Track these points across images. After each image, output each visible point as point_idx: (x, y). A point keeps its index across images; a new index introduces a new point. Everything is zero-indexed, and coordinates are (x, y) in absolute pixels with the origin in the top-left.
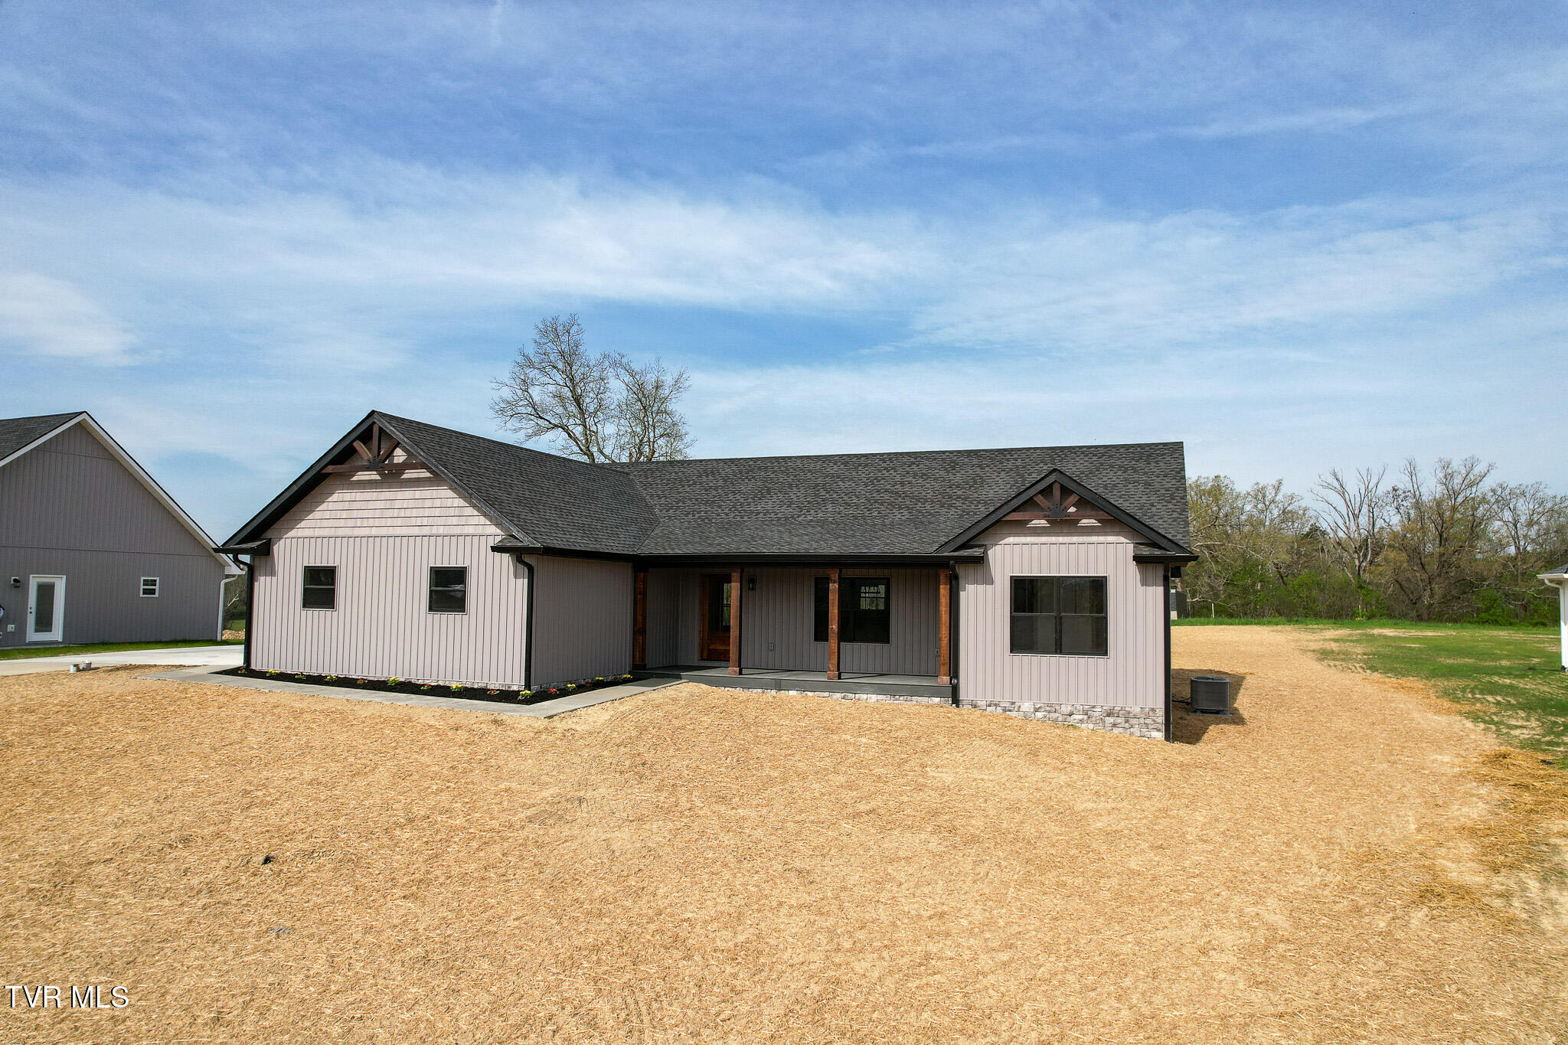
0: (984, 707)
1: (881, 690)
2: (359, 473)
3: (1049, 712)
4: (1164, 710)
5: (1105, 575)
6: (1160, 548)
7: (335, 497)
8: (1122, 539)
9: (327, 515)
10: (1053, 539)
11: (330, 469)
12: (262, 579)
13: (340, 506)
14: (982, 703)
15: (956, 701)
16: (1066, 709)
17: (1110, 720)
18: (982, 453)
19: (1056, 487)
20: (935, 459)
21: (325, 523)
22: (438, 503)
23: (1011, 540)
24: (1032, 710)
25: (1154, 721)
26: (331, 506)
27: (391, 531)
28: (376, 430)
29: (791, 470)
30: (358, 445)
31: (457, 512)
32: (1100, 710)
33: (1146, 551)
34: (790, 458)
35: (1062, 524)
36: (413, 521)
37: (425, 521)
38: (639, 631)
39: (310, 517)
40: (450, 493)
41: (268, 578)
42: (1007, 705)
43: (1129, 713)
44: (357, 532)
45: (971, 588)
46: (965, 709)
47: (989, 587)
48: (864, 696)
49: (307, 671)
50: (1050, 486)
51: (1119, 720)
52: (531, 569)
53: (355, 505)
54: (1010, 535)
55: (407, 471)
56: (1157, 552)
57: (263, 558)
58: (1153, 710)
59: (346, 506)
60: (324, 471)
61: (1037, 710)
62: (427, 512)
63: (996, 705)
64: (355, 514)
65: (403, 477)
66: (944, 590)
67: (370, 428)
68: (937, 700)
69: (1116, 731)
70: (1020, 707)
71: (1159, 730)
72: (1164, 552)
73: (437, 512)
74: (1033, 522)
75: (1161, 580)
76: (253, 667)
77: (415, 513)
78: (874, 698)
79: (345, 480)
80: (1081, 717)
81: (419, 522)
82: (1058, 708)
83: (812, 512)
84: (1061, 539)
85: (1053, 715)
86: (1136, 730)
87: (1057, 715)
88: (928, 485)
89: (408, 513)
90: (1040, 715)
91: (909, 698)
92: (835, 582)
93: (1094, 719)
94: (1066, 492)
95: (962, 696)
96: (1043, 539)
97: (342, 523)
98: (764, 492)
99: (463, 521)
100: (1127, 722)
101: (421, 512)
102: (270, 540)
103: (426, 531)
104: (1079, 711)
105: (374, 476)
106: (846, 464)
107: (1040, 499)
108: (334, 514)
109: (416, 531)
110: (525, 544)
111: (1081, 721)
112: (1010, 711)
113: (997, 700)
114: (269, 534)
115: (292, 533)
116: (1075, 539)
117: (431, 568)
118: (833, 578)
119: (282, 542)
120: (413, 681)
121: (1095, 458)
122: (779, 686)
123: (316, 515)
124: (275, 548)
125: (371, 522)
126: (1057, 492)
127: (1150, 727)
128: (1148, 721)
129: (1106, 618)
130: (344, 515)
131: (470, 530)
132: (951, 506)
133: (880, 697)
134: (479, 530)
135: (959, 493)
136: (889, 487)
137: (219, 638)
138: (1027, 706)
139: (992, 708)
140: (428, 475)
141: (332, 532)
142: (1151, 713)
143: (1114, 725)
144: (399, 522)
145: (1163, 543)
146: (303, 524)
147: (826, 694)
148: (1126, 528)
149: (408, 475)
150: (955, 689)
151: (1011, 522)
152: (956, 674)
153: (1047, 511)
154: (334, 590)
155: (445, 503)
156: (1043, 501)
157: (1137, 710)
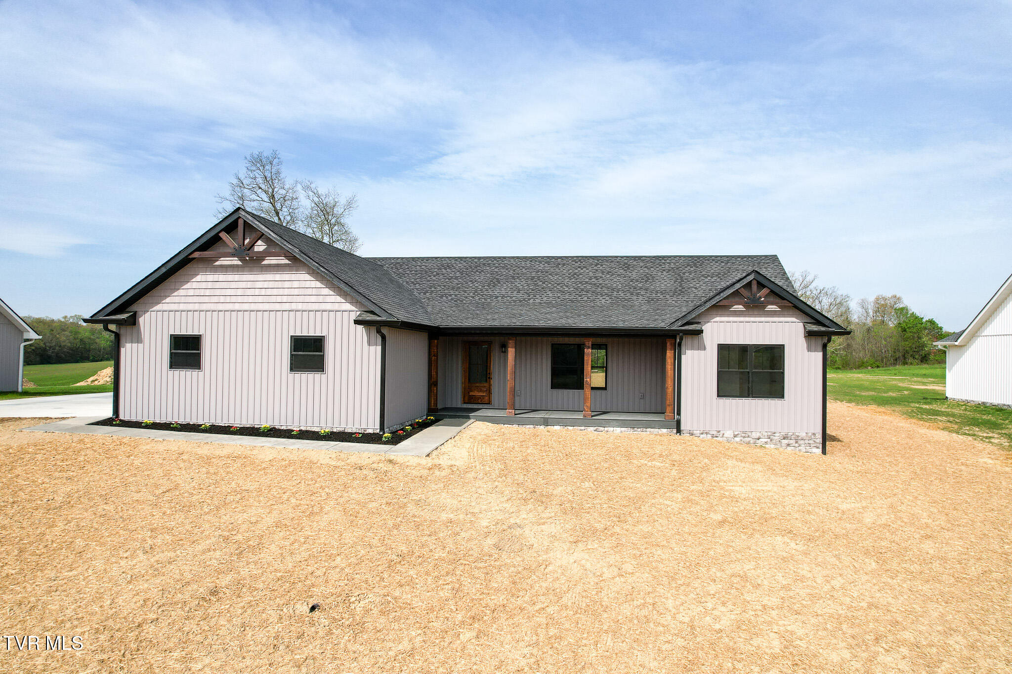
0: (699, 435)
1: (623, 424)
2: (222, 259)
3: (744, 437)
4: (821, 434)
5: (783, 344)
6: (824, 325)
7: (199, 278)
8: (794, 319)
9: (191, 292)
10: (747, 319)
11: (196, 255)
12: (128, 345)
13: (204, 285)
14: (697, 433)
15: (679, 431)
16: (755, 435)
17: (785, 442)
18: (643, 258)
19: (754, 282)
20: (612, 262)
21: (190, 299)
22: (296, 284)
23: (718, 319)
24: (732, 436)
25: (814, 441)
26: (195, 285)
27: (253, 307)
28: (241, 222)
29: (509, 266)
30: (223, 235)
31: (314, 292)
32: (779, 435)
33: (815, 328)
34: (505, 258)
35: (755, 307)
36: (273, 299)
37: (285, 299)
38: (432, 384)
39: (175, 294)
40: (308, 277)
41: (135, 345)
42: (715, 433)
43: (798, 436)
44: (221, 307)
45: (689, 352)
46: (685, 436)
47: (703, 352)
48: (611, 429)
49: (182, 421)
50: (750, 283)
51: (791, 442)
52: (384, 338)
53: (218, 285)
54: (717, 315)
55: (267, 258)
56: (823, 329)
57: (129, 328)
58: (814, 434)
59: (210, 285)
60: (191, 257)
61: (735, 436)
62: (286, 292)
63: (707, 433)
64: (218, 292)
65: (263, 263)
66: (669, 354)
67: (236, 222)
68: (664, 431)
69: (789, 448)
70: (723, 434)
71: (818, 448)
72: (827, 329)
73: (296, 292)
74: (734, 307)
75: (820, 347)
76: (121, 417)
77: (275, 292)
78: (618, 430)
79: (208, 264)
80: (766, 440)
81: (279, 299)
82: (750, 434)
83: (538, 296)
84: (752, 319)
85: (747, 439)
86: (802, 448)
87: (749, 439)
88: (615, 280)
89: (269, 292)
90: (737, 439)
91: (645, 429)
92: (588, 348)
93: (774, 441)
94: (761, 286)
95: (683, 427)
96: (742, 319)
97: (206, 299)
98: (495, 282)
99: (321, 299)
100: (796, 442)
101: (281, 292)
102: (135, 313)
103: (286, 307)
104: (765, 436)
105: (236, 261)
106: (548, 263)
107: (743, 291)
108: (197, 292)
109: (277, 307)
110: (384, 318)
111: (766, 443)
112: (717, 437)
113: (707, 429)
114: (134, 308)
115: (158, 307)
116: (763, 319)
117: (291, 336)
118: (587, 345)
119: (147, 315)
120: (277, 427)
121: (723, 264)
122: (546, 422)
123: (181, 292)
124: (141, 320)
125: (234, 299)
126: (754, 286)
127: (812, 445)
128: (811, 442)
129: (783, 373)
130: (208, 292)
131: (328, 307)
132: (638, 294)
133: (623, 429)
134: (336, 307)
135: (640, 285)
136: (587, 280)
137: (20, 390)
138: (729, 434)
139: (704, 435)
140: (287, 262)
141: (197, 307)
142: (812, 437)
143: (788, 445)
144: (260, 299)
145: (827, 322)
146: (168, 300)
147: (583, 428)
148: (798, 312)
149: (268, 261)
150: (678, 423)
151: (720, 307)
152: (679, 414)
153: (746, 300)
154: (200, 354)
155: (303, 284)
156: (745, 292)
157: (803, 435)
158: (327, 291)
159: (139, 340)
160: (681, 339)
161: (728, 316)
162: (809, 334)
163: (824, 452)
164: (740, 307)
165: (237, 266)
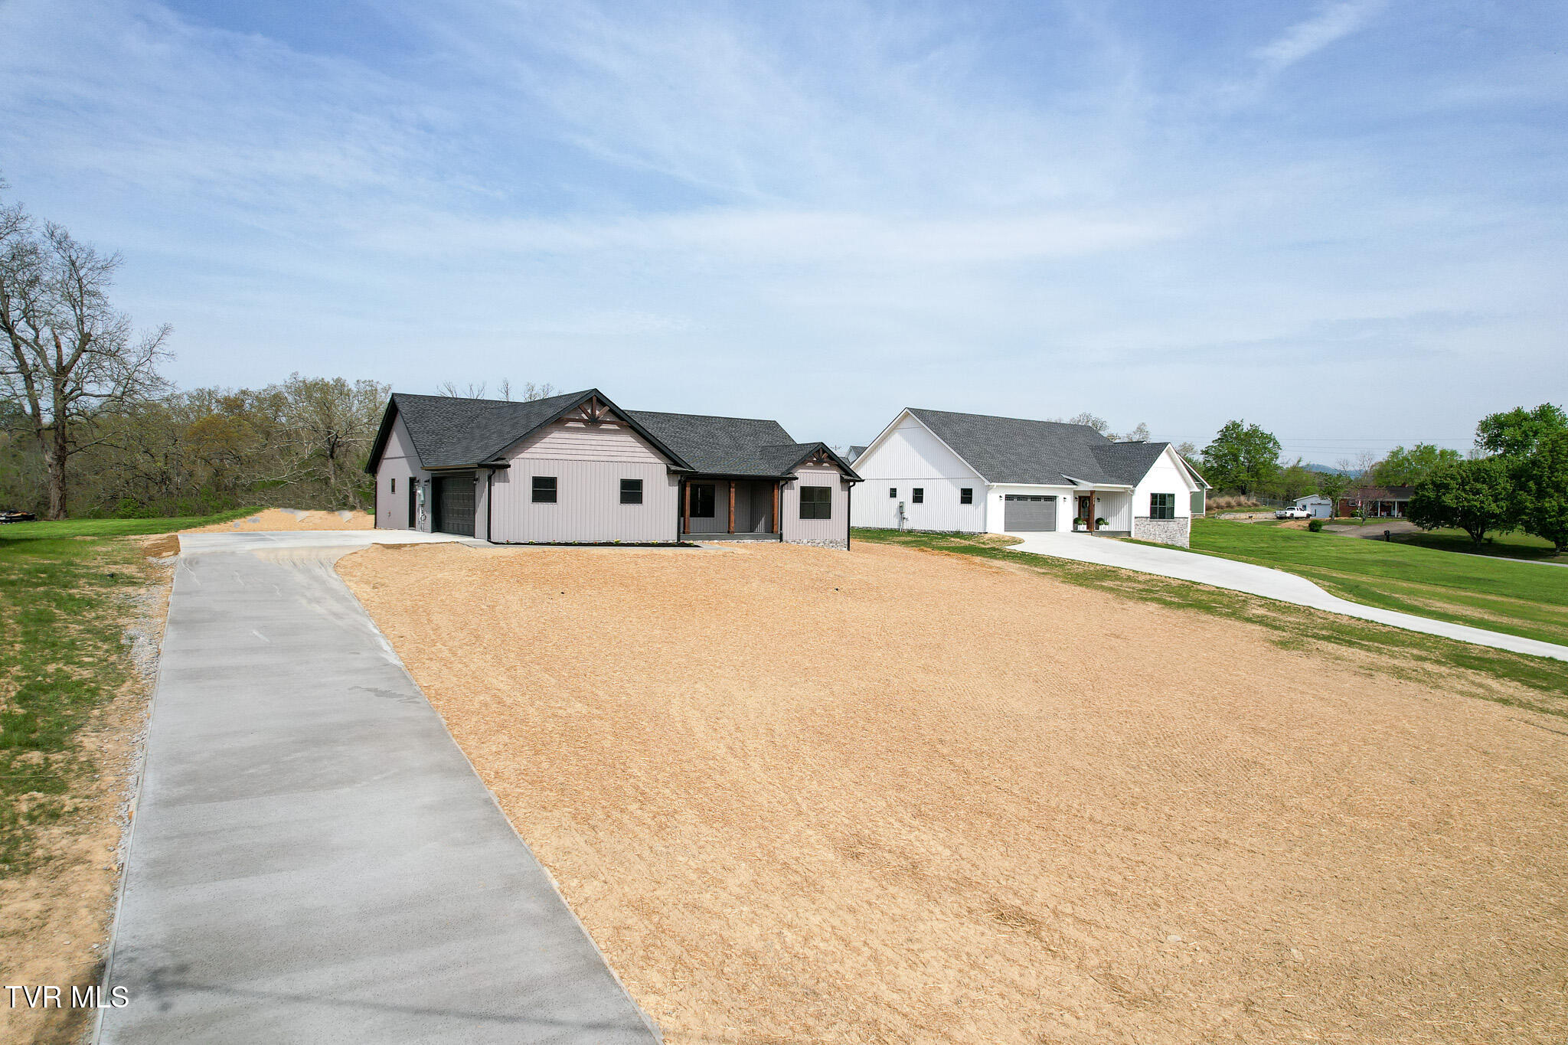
2: (572, 423)
3: (812, 543)
4: (847, 540)
5: (830, 486)
6: (851, 476)
7: (552, 435)
8: (835, 472)
9: (548, 446)
10: (815, 471)
12: (497, 485)
13: (560, 441)
14: (790, 541)
15: (781, 540)
16: (817, 542)
17: (831, 545)
18: (693, 417)
19: (822, 449)
20: (678, 418)
21: (549, 451)
22: (623, 444)
23: (800, 471)
25: (844, 544)
26: (550, 440)
27: (594, 458)
28: (595, 399)
31: (636, 449)
32: (828, 541)
33: (846, 477)
35: (819, 463)
36: (608, 453)
37: (616, 453)
39: (535, 446)
40: (632, 439)
41: (505, 485)
42: (799, 540)
43: (836, 540)
44: (570, 457)
45: (788, 490)
46: (785, 543)
47: (792, 491)
48: (745, 541)
50: (819, 450)
51: (833, 544)
53: (564, 441)
55: (602, 424)
56: (850, 478)
57: (500, 471)
61: (808, 542)
62: (617, 448)
63: (794, 541)
64: (568, 446)
65: (600, 427)
68: (773, 541)
69: (833, 549)
70: (802, 542)
71: (845, 547)
72: (852, 478)
73: (623, 449)
74: (807, 463)
75: (847, 489)
77: (608, 448)
78: (749, 541)
80: (822, 544)
81: (611, 453)
82: (814, 541)
84: (818, 471)
86: (838, 547)
87: (814, 544)
89: (604, 448)
90: (809, 544)
91: (763, 540)
92: (733, 488)
93: (826, 544)
94: (824, 452)
95: (783, 538)
96: (813, 471)
97: (559, 451)
99: (640, 454)
100: (836, 544)
101: (614, 448)
102: (505, 460)
103: (617, 459)
104: (821, 542)
105: (583, 425)
108: (552, 446)
109: (611, 459)
110: (687, 469)
111: (822, 546)
112: (799, 544)
113: (795, 538)
115: (521, 456)
116: (820, 471)
117: (621, 479)
119: (515, 462)
122: (709, 538)
123: (538, 445)
124: (510, 465)
125: (580, 452)
126: (821, 452)
127: (843, 546)
128: (842, 544)
129: (830, 504)
130: (560, 446)
131: (644, 460)
133: (752, 541)
134: (649, 460)
138: (805, 541)
139: (792, 543)
140: (617, 428)
141: (551, 456)
142: (843, 539)
144: (599, 453)
146: (530, 450)
147: (729, 541)
148: (837, 467)
149: (604, 427)
150: (781, 535)
151: (802, 463)
152: (781, 529)
153: (815, 459)
154: (556, 491)
155: (628, 444)
156: (816, 455)
157: (839, 540)
158: (644, 450)
159: (506, 480)
160: (787, 483)
161: (805, 469)
162: (842, 480)
163: (849, 549)
164: (811, 464)
165: (582, 428)
